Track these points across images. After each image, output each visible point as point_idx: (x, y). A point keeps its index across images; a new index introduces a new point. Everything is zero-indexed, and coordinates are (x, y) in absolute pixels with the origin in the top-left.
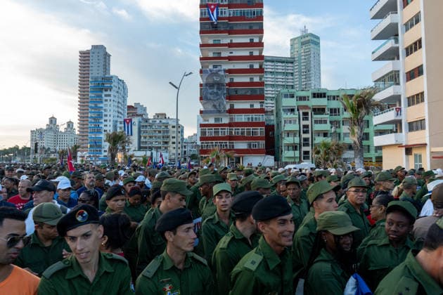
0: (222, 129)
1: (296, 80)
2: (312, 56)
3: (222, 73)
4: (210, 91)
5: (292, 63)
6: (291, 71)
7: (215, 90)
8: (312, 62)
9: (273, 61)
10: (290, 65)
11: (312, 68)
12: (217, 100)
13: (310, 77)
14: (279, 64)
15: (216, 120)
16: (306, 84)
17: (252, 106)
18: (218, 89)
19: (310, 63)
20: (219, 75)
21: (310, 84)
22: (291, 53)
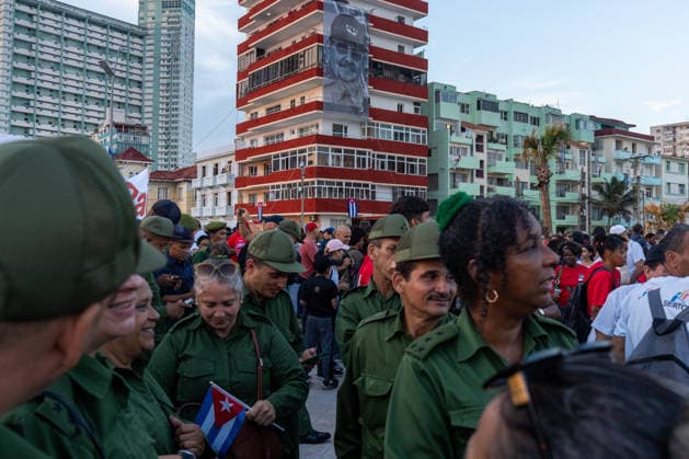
0: (359, 153)
1: (147, 72)
2: (183, 31)
3: (362, 20)
4: (339, 57)
5: (141, 37)
6: (138, 54)
7: (349, 59)
8: (183, 44)
9: (104, 26)
10: (137, 40)
11: (182, 57)
12: (352, 81)
13: (178, 72)
14: (116, 34)
15: (337, 128)
16: (168, 85)
17: (400, 107)
18: (354, 55)
19: (179, 46)
20: (355, 24)
21: (178, 84)
22: (142, 19)
